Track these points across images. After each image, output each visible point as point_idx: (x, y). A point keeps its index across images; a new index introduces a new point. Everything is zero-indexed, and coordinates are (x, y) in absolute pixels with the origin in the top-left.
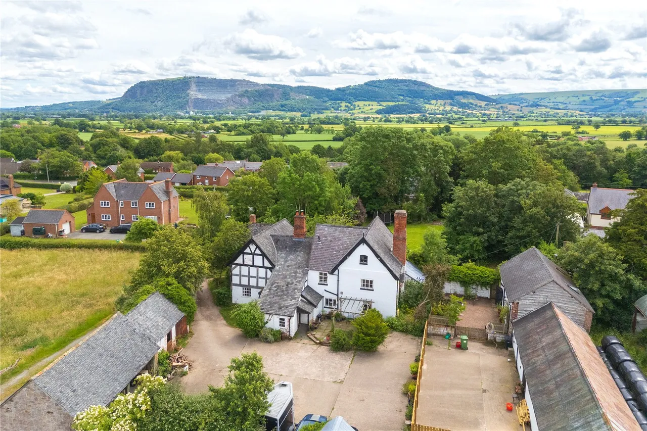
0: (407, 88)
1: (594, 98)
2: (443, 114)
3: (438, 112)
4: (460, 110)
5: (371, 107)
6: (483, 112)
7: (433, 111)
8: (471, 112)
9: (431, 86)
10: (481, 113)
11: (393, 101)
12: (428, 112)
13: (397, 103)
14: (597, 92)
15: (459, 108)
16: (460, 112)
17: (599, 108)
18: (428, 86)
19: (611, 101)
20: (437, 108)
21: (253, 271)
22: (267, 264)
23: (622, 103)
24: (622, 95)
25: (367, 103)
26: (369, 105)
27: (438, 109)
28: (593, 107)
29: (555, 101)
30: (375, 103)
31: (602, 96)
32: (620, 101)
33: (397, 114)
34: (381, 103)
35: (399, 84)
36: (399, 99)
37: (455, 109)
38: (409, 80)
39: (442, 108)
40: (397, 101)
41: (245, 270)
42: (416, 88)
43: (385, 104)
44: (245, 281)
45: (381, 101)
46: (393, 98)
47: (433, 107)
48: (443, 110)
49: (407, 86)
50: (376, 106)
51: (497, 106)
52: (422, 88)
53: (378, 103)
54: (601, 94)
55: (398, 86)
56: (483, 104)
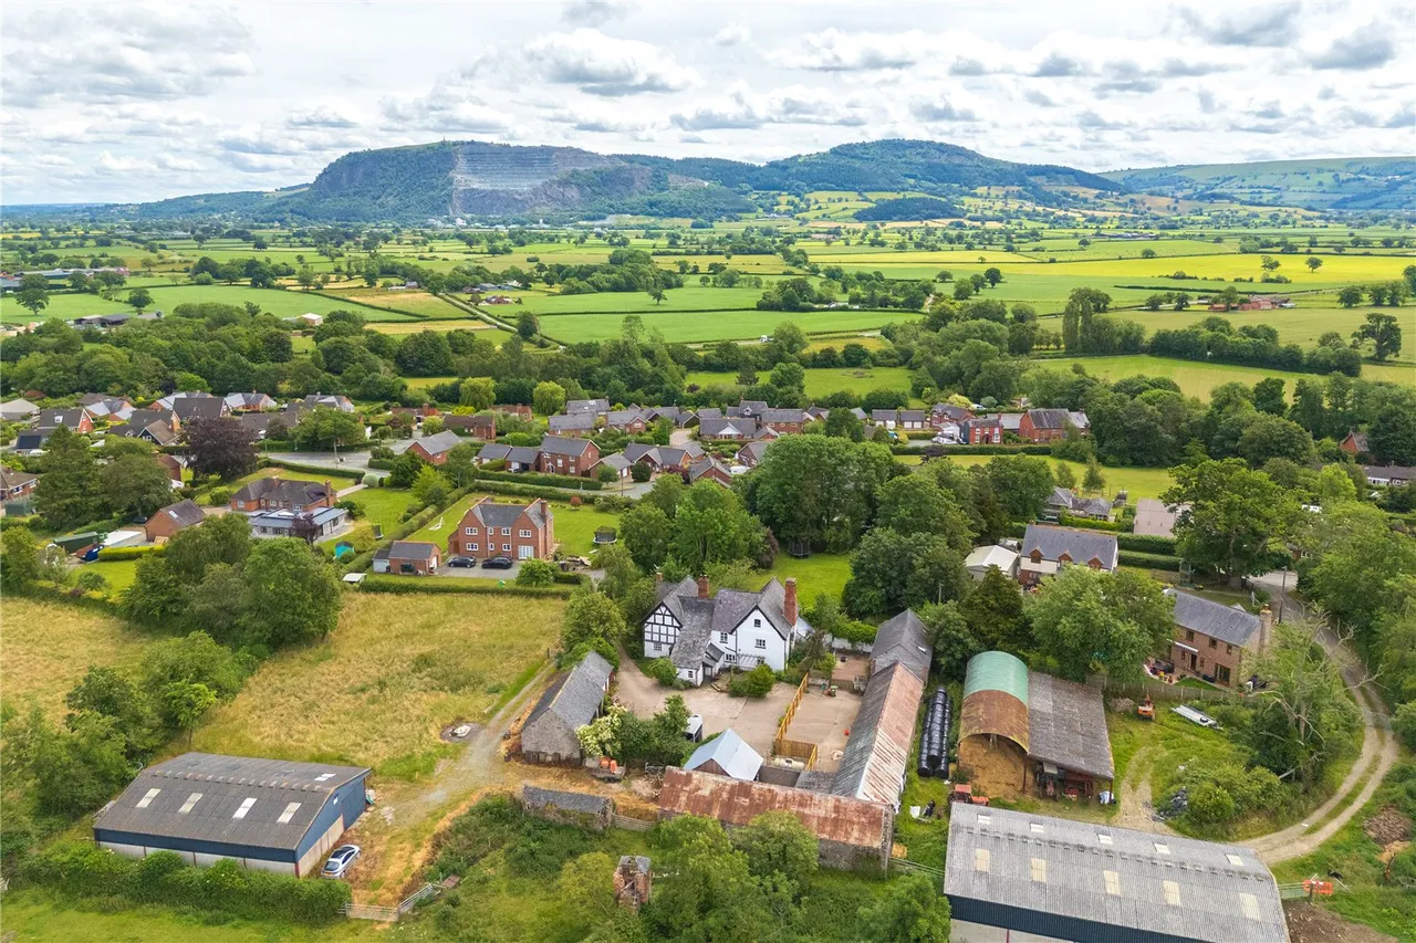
0: (923, 160)
1: (1343, 176)
2: (1000, 220)
3: (989, 213)
4: (1040, 209)
5: (844, 204)
6: (1089, 213)
7: (979, 214)
8: (1062, 213)
9: (977, 156)
10: (1084, 216)
11: (892, 190)
12: (969, 215)
13: (901, 196)
14: (1350, 163)
15: (1038, 204)
16: (1038, 214)
17: (1353, 200)
18: (971, 155)
19: (1382, 182)
20: (988, 204)
23: (1404, 188)
24: (1406, 169)
25: (835, 195)
26: (840, 200)
27: (991, 208)
28: (1339, 197)
29: (1256, 183)
30: (852, 195)
31: (1361, 172)
32: (1400, 184)
33: (901, 220)
34: (865, 194)
35: (907, 152)
36: (906, 186)
37: (1029, 206)
38: (928, 143)
39: (999, 205)
40: (903, 190)
42: (943, 159)
43: (874, 196)
45: (866, 190)
46: (894, 183)
47: (979, 202)
48: (1002, 211)
49: (924, 155)
50: (853, 202)
51: (1123, 200)
52: (957, 161)
53: (860, 194)
54: (1360, 168)
55: (904, 156)
56: (1091, 193)
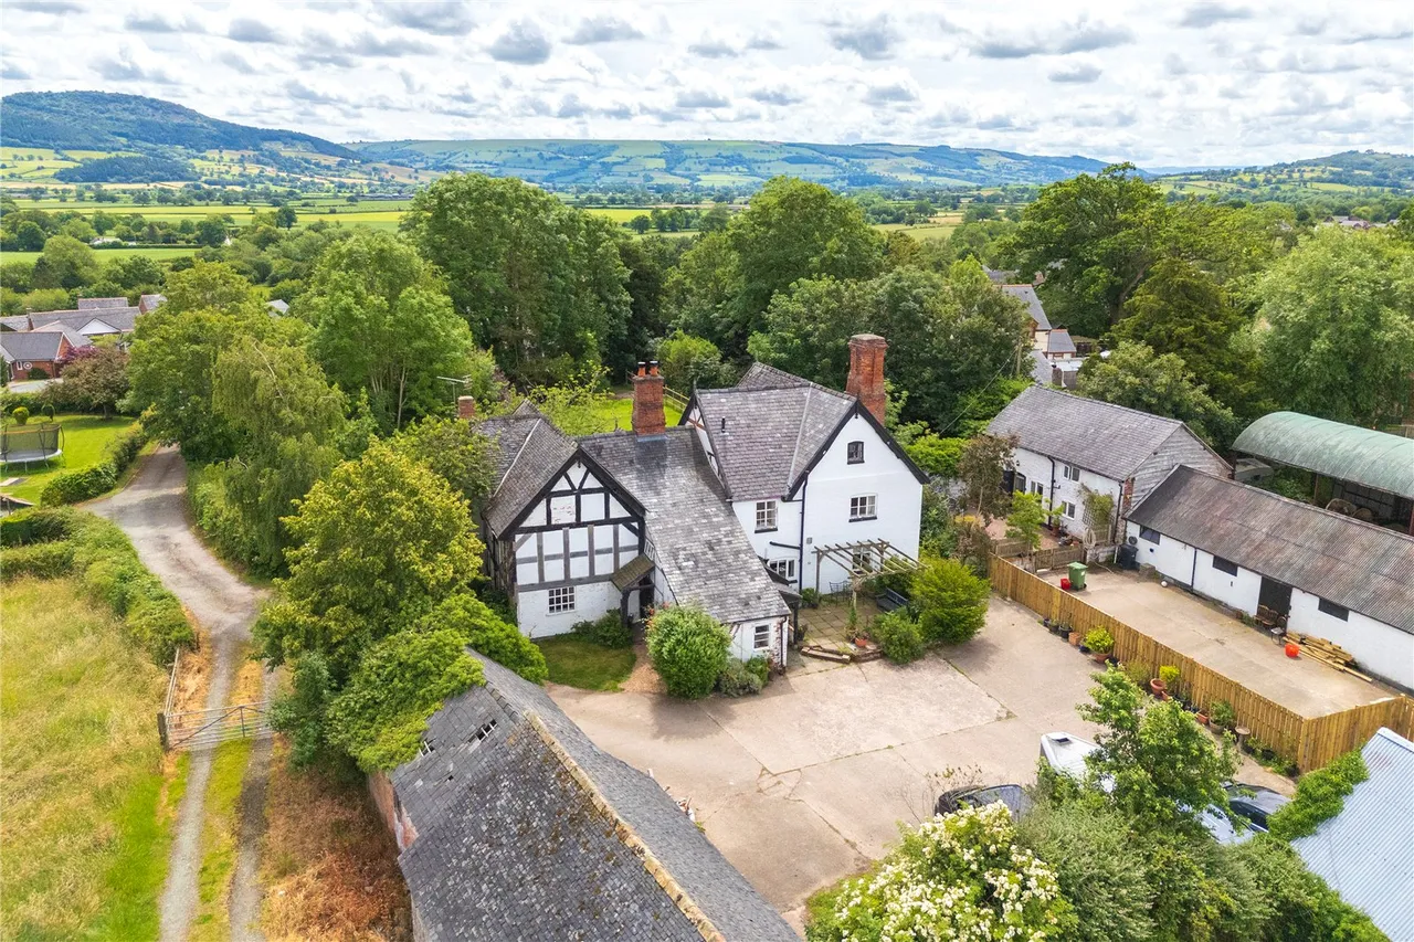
0: (133, 117)
1: (546, 155)
2: (243, 184)
3: (228, 177)
4: (284, 175)
5: (36, 163)
6: (336, 179)
7: (215, 177)
8: (308, 179)
9: (200, 116)
10: (332, 182)
11: (100, 149)
12: (204, 178)
13: (113, 154)
14: (550, 143)
15: (280, 170)
16: (283, 180)
17: (558, 175)
18: (193, 115)
19: (575, 161)
20: (224, 169)
21: (578, 539)
22: (618, 510)
23: (593, 166)
24: (591, 150)
25: (23, 152)
26: (31, 158)
27: (227, 172)
28: (546, 173)
29: (476, 158)
30: (48, 153)
31: (559, 152)
32: (589, 163)
33: (120, 181)
34: (66, 153)
35: (111, 106)
36: (116, 146)
37: (270, 171)
38: (136, 98)
39: (236, 170)
40: (114, 149)
41: (553, 541)
42: (158, 118)
43: (78, 155)
44: (554, 571)
45: (65, 148)
46: (100, 141)
47: (213, 165)
48: (241, 175)
49: (133, 111)
50: (51, 162)
51: (365, 168)
52: (177, 120)
53: (57, 152)
54: (555, 149)
55: (108, 110)
56: (333, 161)
